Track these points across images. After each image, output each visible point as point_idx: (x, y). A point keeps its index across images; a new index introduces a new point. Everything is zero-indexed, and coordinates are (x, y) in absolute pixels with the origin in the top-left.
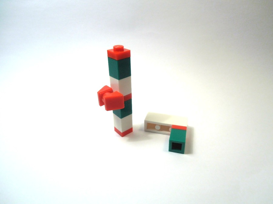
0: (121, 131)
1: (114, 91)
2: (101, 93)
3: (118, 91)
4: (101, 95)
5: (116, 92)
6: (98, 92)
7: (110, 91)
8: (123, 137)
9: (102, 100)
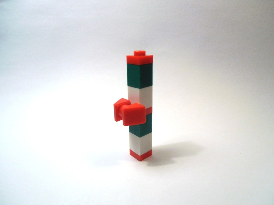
1: (132, 103)
2: (118, 105)
3: (138, 103)
4: (118, 108)
6: (114, 105)
7: (128, 103)
8: (141, 162)
9: (120, 114)
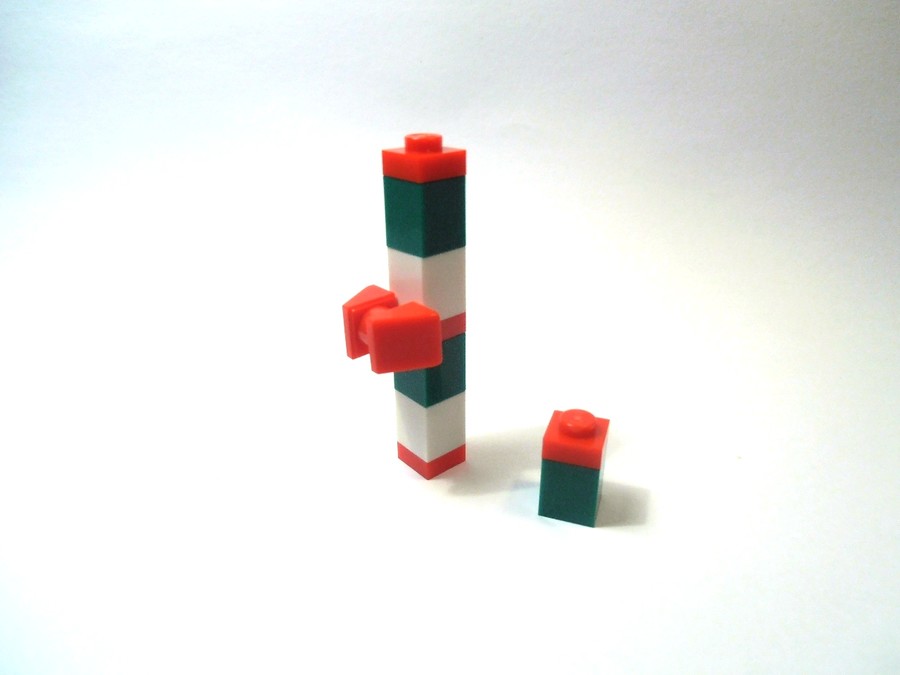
0: (425, 456)
1: (403, 301)
2: (355, 307)
3: (420, 301)
4: (356, 317)
5: (413, 305)
6: (344, 307)
7: (388, 301)
8: (430, 481)
9: (361, 334)
